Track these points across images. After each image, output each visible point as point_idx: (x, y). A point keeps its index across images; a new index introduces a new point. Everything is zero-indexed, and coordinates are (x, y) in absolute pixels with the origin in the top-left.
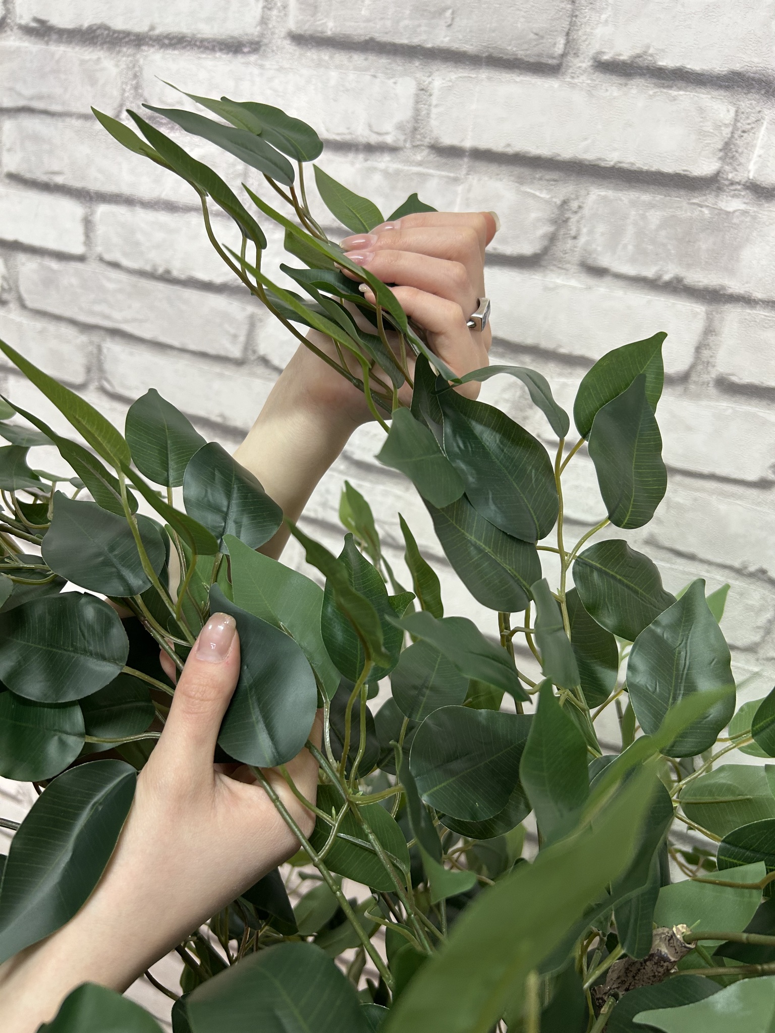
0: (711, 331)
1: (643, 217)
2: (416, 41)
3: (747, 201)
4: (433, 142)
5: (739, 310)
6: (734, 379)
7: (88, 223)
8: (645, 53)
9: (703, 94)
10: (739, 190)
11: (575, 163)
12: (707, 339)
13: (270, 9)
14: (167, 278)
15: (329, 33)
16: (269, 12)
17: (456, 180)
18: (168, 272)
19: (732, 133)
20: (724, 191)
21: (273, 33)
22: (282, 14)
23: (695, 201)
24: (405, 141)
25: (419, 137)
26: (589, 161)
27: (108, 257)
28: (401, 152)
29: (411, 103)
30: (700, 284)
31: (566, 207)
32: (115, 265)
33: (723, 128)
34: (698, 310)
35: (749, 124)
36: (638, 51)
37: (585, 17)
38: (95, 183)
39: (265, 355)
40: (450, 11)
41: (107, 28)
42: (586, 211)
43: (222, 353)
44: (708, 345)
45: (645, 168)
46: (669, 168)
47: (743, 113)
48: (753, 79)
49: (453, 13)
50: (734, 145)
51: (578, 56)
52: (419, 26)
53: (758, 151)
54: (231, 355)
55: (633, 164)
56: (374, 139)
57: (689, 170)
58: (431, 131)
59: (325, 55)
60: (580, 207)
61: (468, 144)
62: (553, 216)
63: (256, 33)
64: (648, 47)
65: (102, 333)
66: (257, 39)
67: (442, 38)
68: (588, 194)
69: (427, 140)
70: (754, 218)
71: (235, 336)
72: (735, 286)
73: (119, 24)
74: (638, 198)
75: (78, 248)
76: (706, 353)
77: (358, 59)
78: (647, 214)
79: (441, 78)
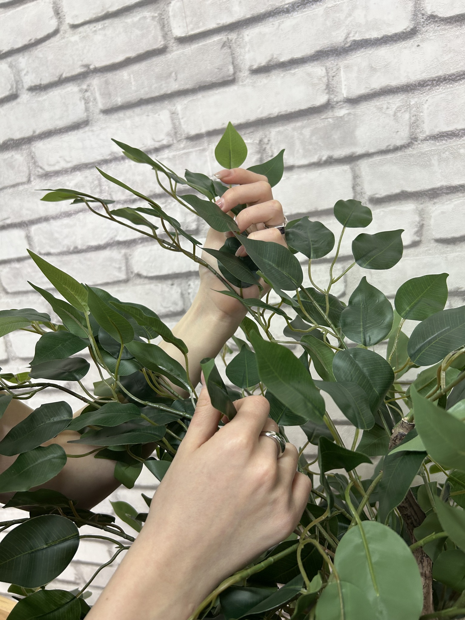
0: (356, 177)
1: (301, 134)
2: (162, 92)
3: (348, 108)
4: (186, 136)
5: (366, 161)
6: (377, 196)
7: (28, 238)
8: (272, 58)
9: (307, 67)
10: (341, 105)
11: (259, 120)
12: (356, 181)
13: (88, 103)
14: (76, 251)
15: (120, 104)
16: (88, 105)
17: (204, 150)
18: (76, 248)
19: (328, 79)
20: (335, 108)
21: (93, 114)
22: (94, 103)
23: (323, 117)
24: (173, 140)
25: (179, 136)
26: (265, 117)
27: (44, 251)
28: (173, 146)
29: (169, 121)
30: (342, 156)
31: (263, 143)
32: (49, 254)
33: (323, 79)
34: (346, 169)
35: (334, 72)
36: (269, 59)
37: (238, 53)
38: (27, 216)
39: (138, 272)
40: (174, 73)
41: (12, 140)
42: (273, 141)
43: (116, 279)
44: (358, 184)
45: (293, 111)
46: (304, 107)
47: (329, 68)
48: (328, 51)
49: (176, 73)
50: (331, 85)
51: (241, 72)
52: (162, 85)
53: (344, 83)
54: (121, 279)
55: (286, 111)
56: (157, 145)
57: (314, 104)
58: (184, 131)
59: (121, 114)
60: (269, 140)
61: (203, 130)
62: (257, 149)
63: (85, 117)
64: (273, 55)
66: (86, 119)
67: (174, 86)
68: (270, 133)
69: (183, 136)
70: (355, 115)
71: (120, 268)
72: (359, 151)
73: (17, 136)
74: (295, 126)
76: (358, 188)
77: (137, 110)
78: (303, 132)
79: (180, 105)
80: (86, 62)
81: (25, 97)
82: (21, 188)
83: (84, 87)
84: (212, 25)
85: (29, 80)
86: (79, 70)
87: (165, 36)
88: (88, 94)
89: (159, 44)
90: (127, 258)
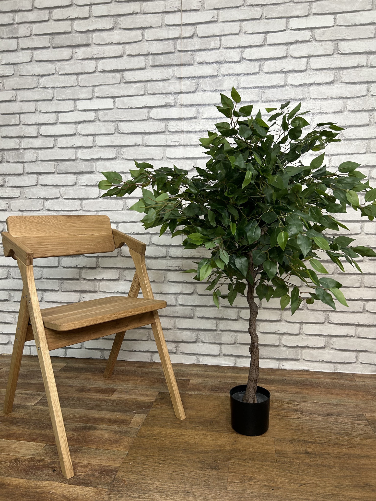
2: (171, 64)
3: (222, 77)
7: (114, 102)
8: (204, 61)
11: (198, 76)
14: (131, 108)
15: (157, 65)
16: (147, 63)
17: (181, 82)
20: (219, 76)
21: (147, 66)
22: (149, 63)
23: (215, 78)
25: (174, 77)
26: (200, 76)
27: (118, 107)
28: (171, 80)
29: (171, 72)
31: (198, 83)
32: (121, 108)
33: (217, 68)
35: (220, 67)
37: (195, 58)
38: (116, 95)
39: (152, 117)
40: (175, 59)
42: (201, 83)
43: (143, 119)
45: (208, 75)
46: (211, 75)
48: (219, 62)
50: (219, 71)
51: (195, 63)
52: (171, 62)
53: (222, 71)
54: (145, 119)
55: (206, 75)
56: (166, 78)
57: (214, 74)
58: (176, 76)
59: (156, 68)
61: (182, 76)
62: (196, 84)
63: (145, 67)
65: (118, 122)
67: (175, 63)
68: (201, 80)
70: (224, 79)
71: (146, 115)
73: (119, 69)
74: (208, 80)
75: (112, 107)
77: (162, 68)
78: (210, 81)
79: (176, 68)
80: (149, 51)
81: (125, 57)
82: (116, 85)
83: (147, 58)
84: (189, 49)
85: (128, 53)
86: (146, 53)
87: (174, 49)
88: (147, 60)
89: (173, 51)
90: (149, 112)
